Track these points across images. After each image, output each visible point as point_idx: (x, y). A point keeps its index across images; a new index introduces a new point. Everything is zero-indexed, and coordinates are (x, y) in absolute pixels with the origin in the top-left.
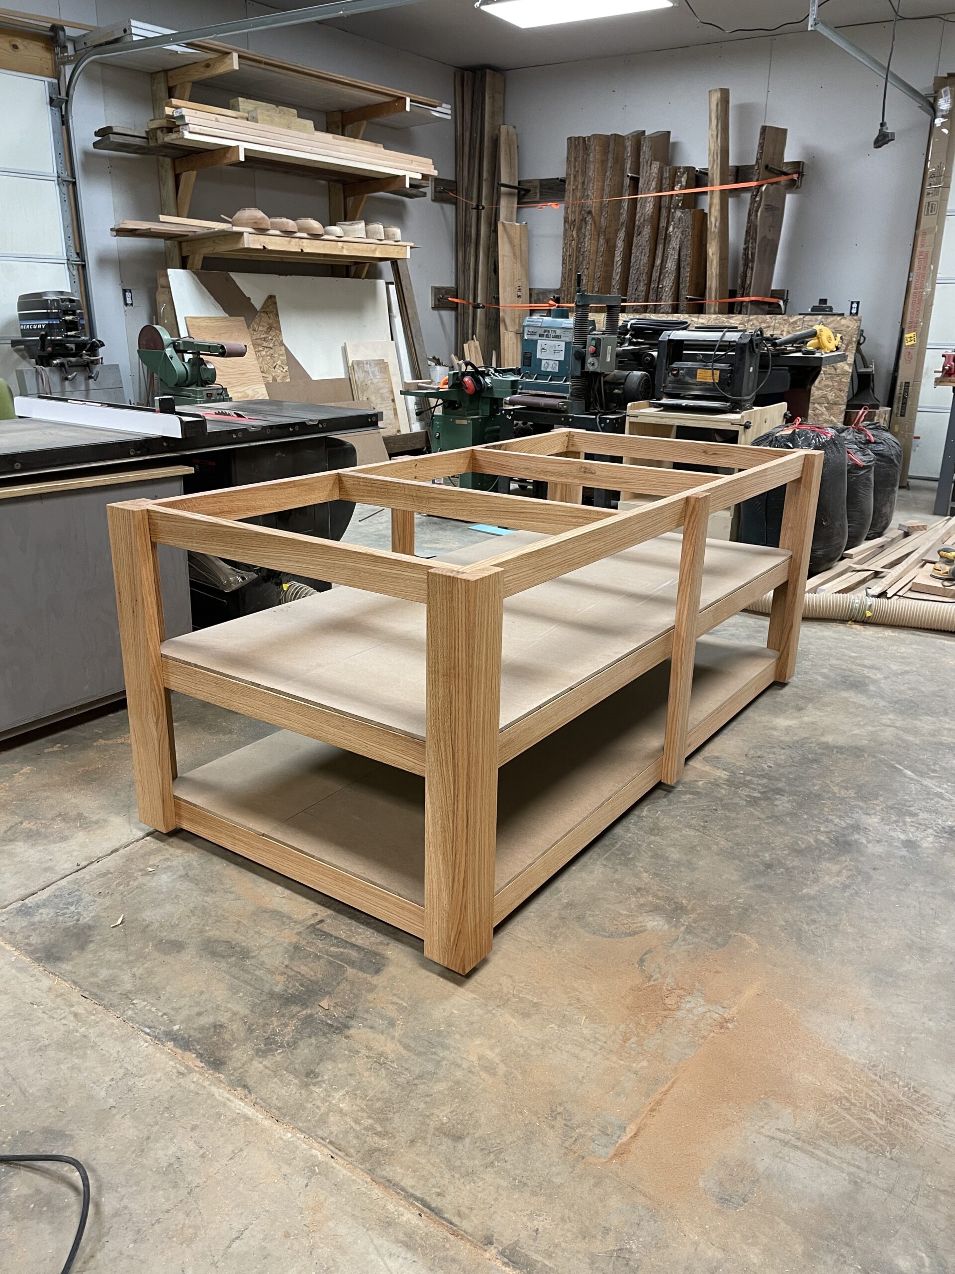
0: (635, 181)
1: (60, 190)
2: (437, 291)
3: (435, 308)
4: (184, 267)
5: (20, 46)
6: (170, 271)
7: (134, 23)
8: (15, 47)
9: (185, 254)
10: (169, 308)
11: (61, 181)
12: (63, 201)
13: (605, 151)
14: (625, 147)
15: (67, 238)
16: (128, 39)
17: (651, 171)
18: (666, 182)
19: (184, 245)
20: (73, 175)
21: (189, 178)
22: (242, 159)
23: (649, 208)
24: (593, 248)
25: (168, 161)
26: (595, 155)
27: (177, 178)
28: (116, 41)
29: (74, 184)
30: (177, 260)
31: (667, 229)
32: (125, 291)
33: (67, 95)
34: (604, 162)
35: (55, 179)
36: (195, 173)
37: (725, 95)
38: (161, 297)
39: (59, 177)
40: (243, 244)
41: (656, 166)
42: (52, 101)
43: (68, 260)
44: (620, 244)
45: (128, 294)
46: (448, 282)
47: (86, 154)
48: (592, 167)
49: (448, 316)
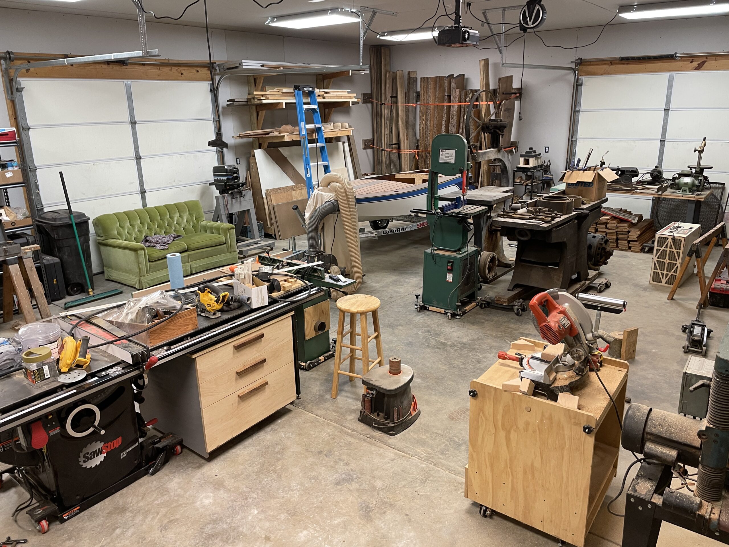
0: (449, 96)
1: (214, 124)
2: (365, 141)
3: (364, 149)
4: (260, 148)
5: (199, 71)
6: (255, 151)
7: (243, 61)
8: (198, 71)
9: (261, 143)
10: (255, 165)
11: (214, 121)
12: (215, 128)
13: (436, 83)
14: (444, 83)
16: (241, 67)
17: (456, 93)
18: (463, 98)
19: (260, 139)
20: (219, 117)
21: (262, 113)
22: (284, 107)
23: (456, 108)
24: (432, 125)
25: (254, 107)
26: (431, 86)
27: (258, 113)
28: (236, 67)
29: (219, 120)
30: (257, 145)
31: (464, 117)
32: (237, 159)
33: (217, 87)
34: (435, 88)
35: (212, 120)
36: (264, 112)
37: (486, 61)
38: (251, 161)
39: (214, 119)
40: (285, 141)
41: (458, 91)
42: (211, 91)
43: (216, 150)
44: (444, 123)
45: (238, 160)
46: (370, 137)
47: (223, 108)
48: (430, 91)
49: (370, 151)
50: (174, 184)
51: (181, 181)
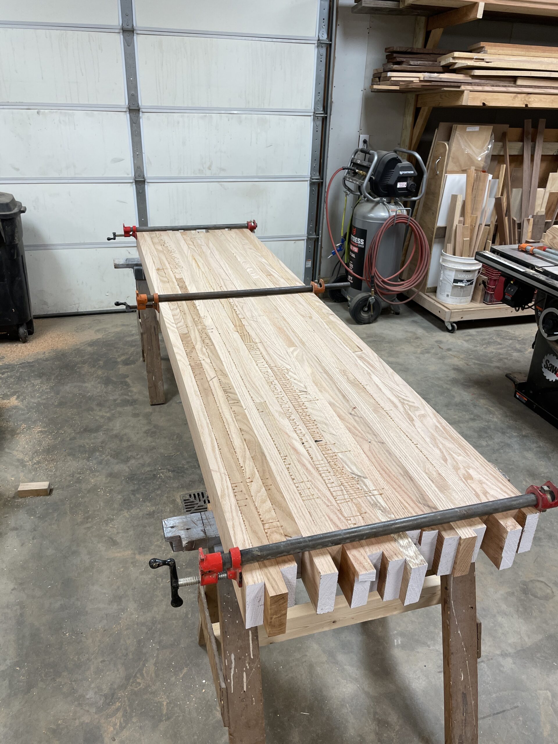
1: (318, 52)
9: (419, 106)
11: (320, 44)
12: (319, 61)
15: (317, 93)
19: (420, 97)
20: (331, 39)
21: (437, 33)
22: (480, 15)
25: (423, 19)
27: (428, 34)
29: (330, 45)
35: (316, 42)
36: (441, 30)
39: (319, 40)
40: (462, 102)
43: (314, 113)
50: (208, 173)
51: (223, 170)
